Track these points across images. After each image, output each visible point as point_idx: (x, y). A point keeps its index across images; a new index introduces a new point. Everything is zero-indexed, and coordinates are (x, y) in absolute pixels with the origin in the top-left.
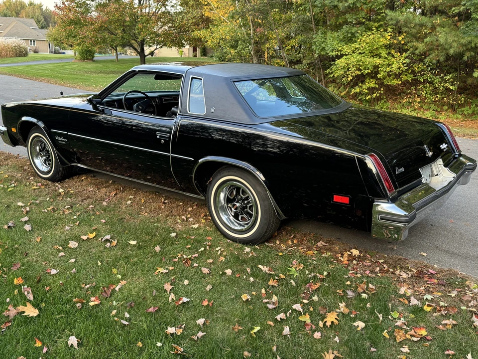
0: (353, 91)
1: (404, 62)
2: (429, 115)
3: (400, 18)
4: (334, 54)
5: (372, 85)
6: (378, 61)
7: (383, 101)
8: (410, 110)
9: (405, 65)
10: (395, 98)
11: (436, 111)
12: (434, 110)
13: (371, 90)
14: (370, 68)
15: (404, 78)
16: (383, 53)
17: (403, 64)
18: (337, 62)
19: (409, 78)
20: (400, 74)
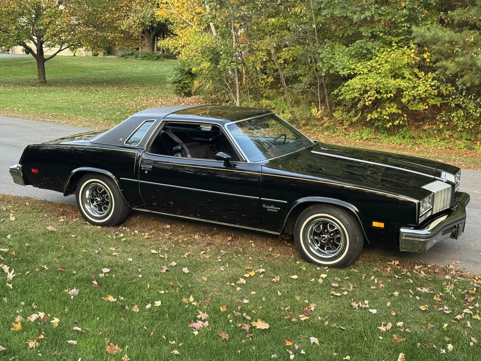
0: (369, 117)
1: (432, 84)
2: (463, 145)
3: (428, 34)
4: (345, 73)
5: (394, 110)
6: (403, 84)
7: (405, 129)
8: (438, 140)
9: (434, 88)
10: (417, 124)
11: (470, 140)
12: (466, 139)
13: (393, 117)
14: (393, 91)
15: (432, 102)
16: (407, 74)
17: (431, 86)
18: (350, 82)
19: (438, 102)
20: (427, 98)
